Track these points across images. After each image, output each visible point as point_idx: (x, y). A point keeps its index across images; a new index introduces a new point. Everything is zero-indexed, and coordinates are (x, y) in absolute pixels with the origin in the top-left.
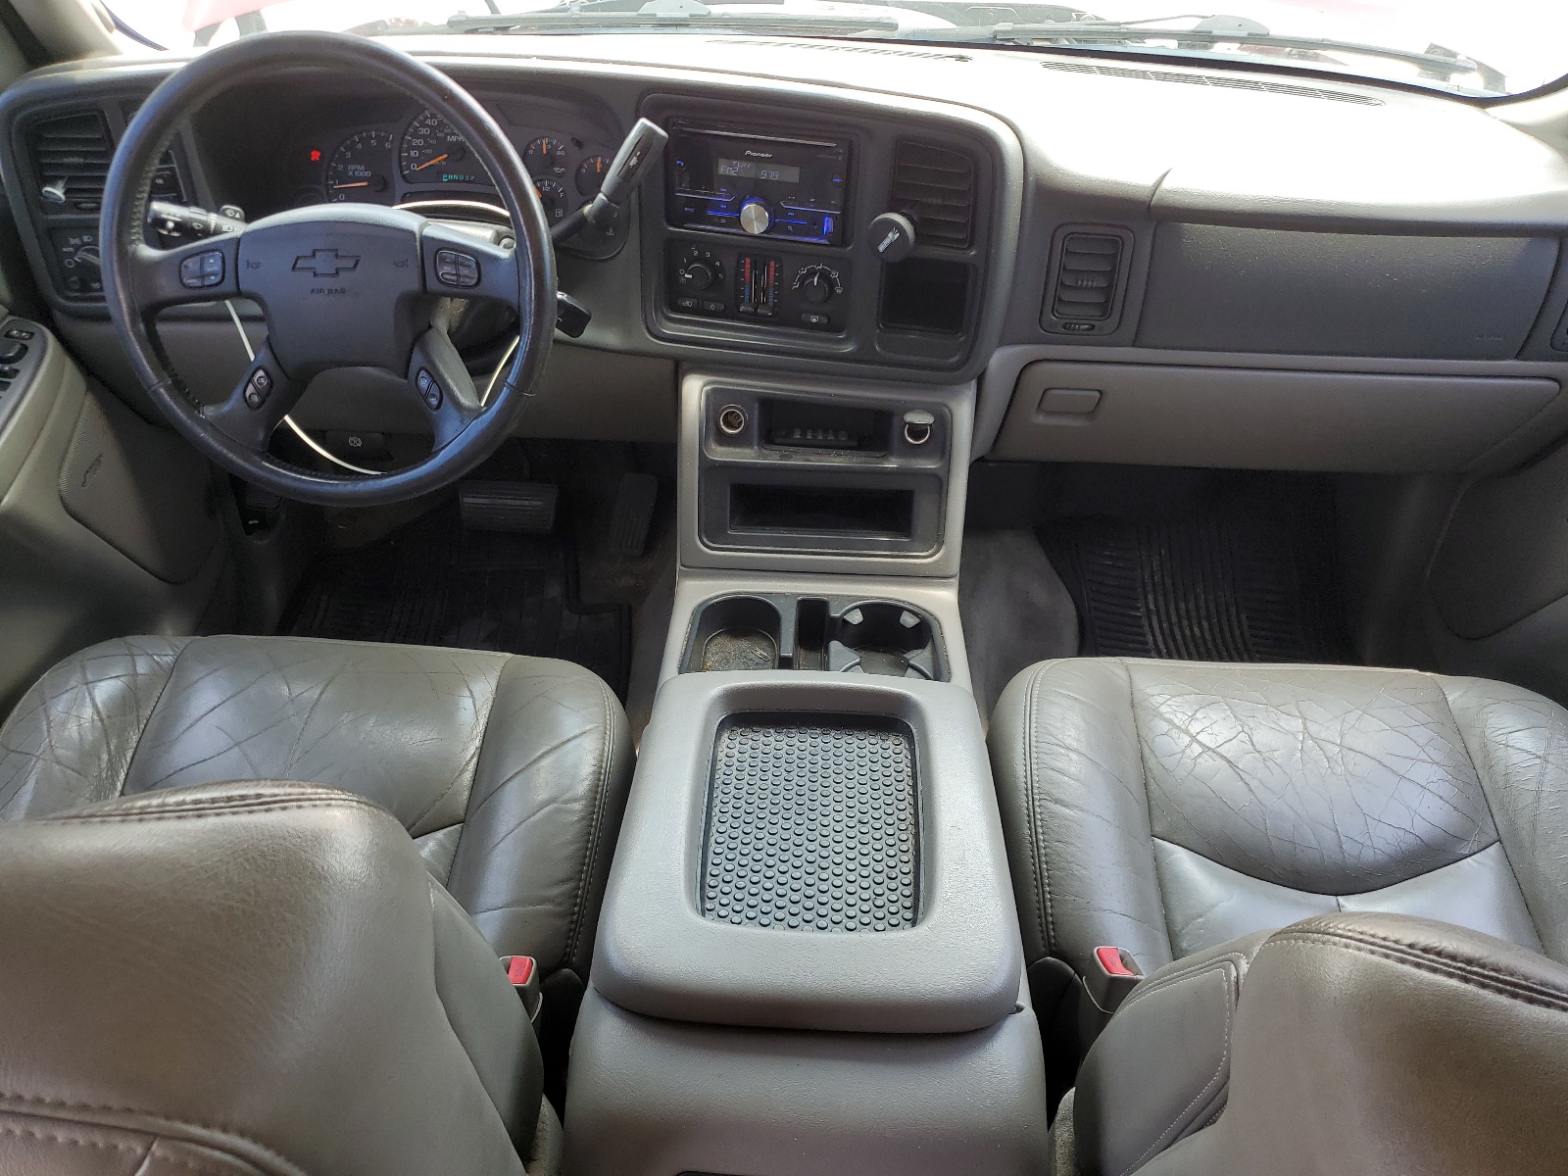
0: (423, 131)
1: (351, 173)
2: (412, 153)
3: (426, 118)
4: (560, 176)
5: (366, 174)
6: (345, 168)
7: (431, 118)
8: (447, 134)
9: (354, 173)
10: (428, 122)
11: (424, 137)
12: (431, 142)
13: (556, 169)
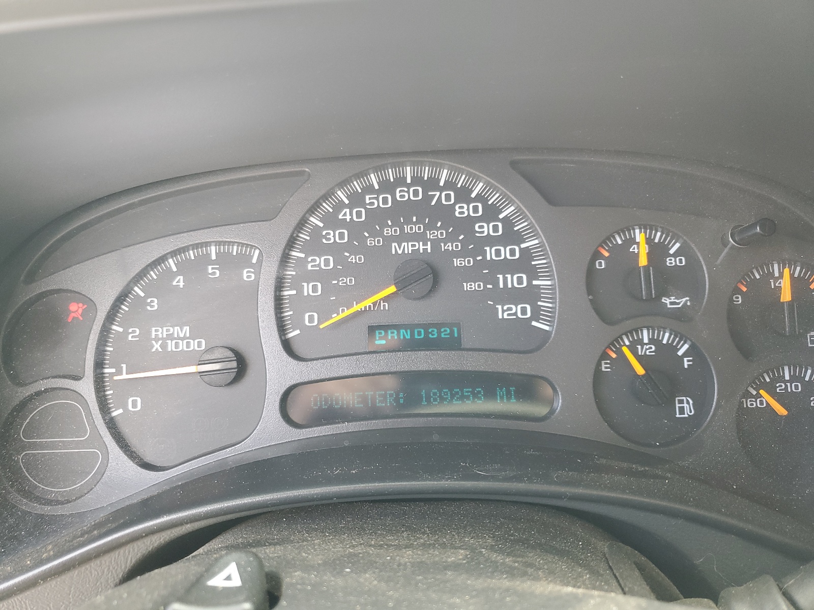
0: (333, 236)
1: (157, 346)
2: (307, 289)
3: (340, 206)
4: (679, 315)
5: (194, 345)
6: (145, 335)
7: (351, 207)
8: (389, 240)
9: (163, 346)
10: (345, 215)
11: (334, 249)
12: (353, 259)
13: (666, 301)
